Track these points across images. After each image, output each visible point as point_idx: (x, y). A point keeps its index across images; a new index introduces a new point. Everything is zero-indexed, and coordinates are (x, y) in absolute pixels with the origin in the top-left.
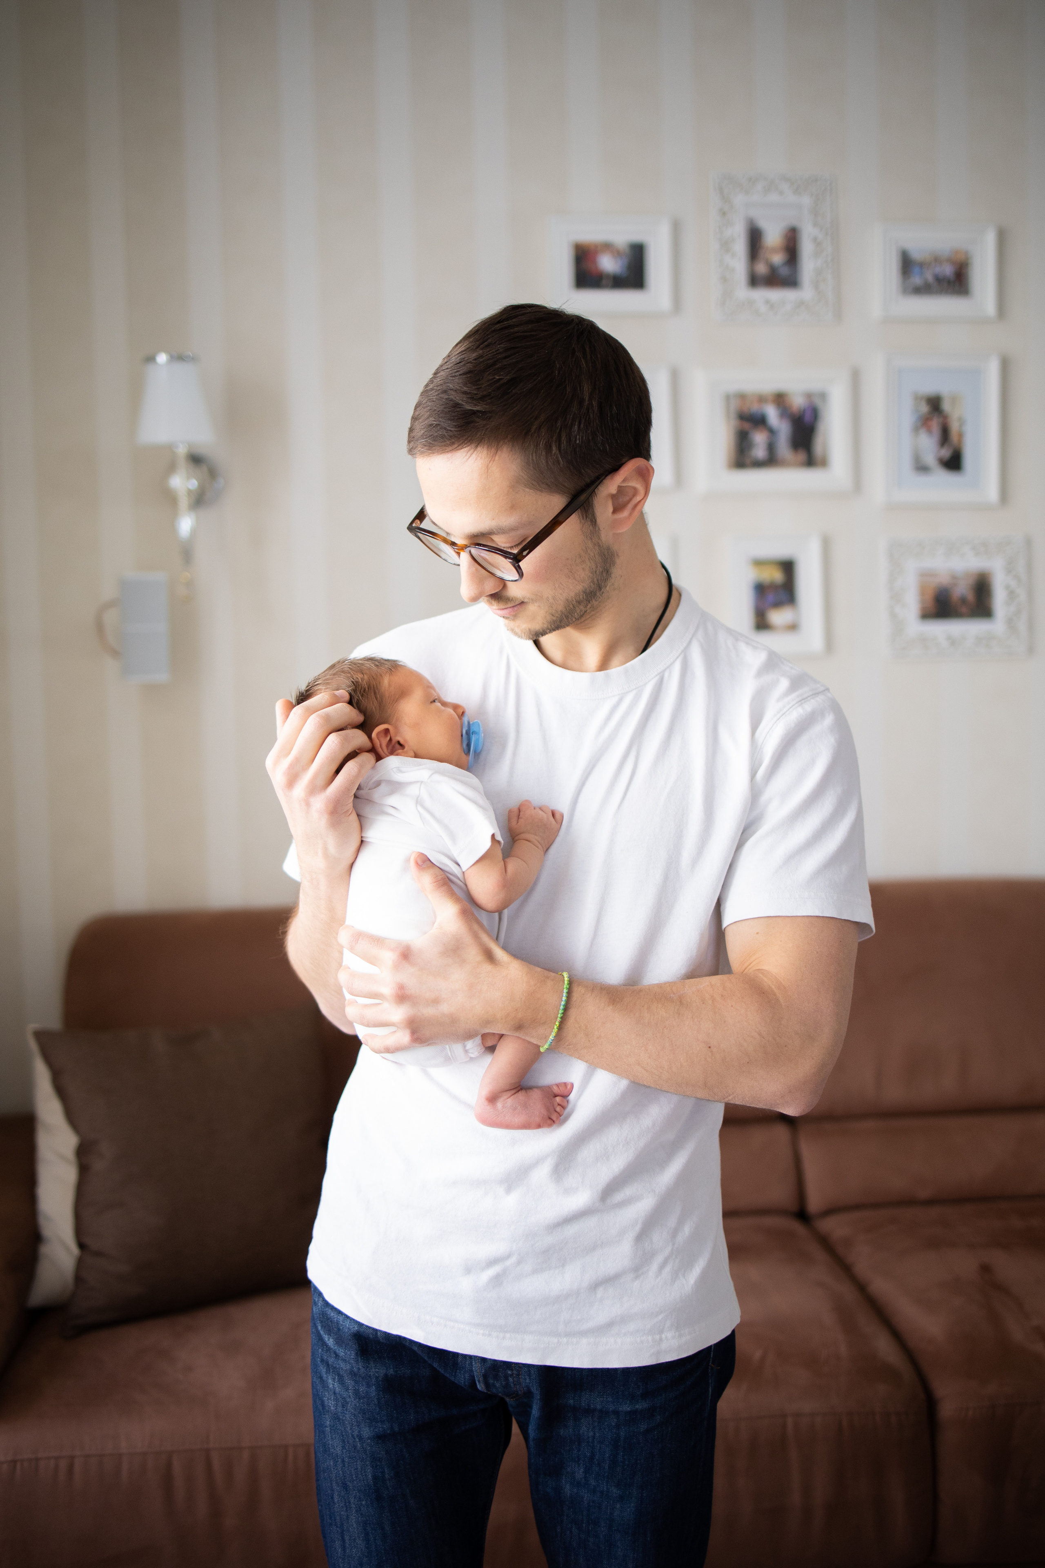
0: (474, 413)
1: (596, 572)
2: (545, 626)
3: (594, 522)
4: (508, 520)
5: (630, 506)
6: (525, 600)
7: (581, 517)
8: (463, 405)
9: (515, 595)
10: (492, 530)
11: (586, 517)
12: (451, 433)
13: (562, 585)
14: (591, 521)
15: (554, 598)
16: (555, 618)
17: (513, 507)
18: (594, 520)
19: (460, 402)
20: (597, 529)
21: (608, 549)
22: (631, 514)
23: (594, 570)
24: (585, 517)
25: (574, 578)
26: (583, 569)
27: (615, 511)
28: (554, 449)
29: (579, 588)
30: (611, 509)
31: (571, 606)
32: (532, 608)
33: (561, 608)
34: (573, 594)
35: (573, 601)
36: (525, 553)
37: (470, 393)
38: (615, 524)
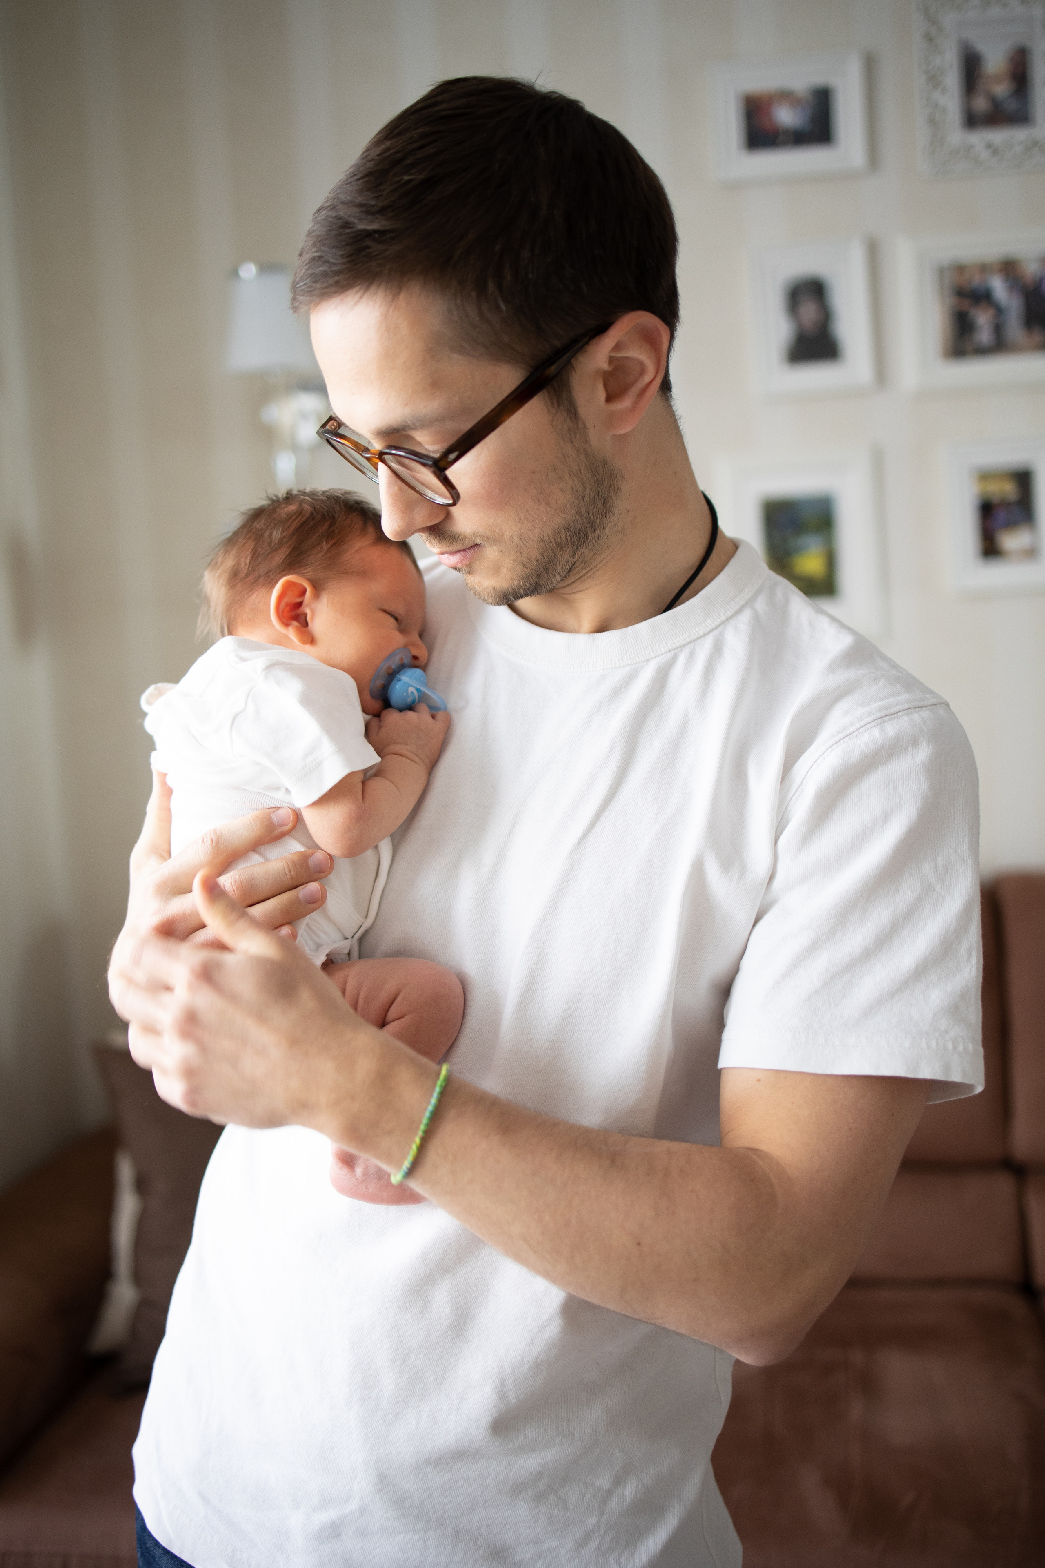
0: (368, 234)
1: (583, 498)
2: (516, 583)
3: (573, 412)
4: (431, 406)
5: (635, 390)
6: (478, 541)
7: (552, 404)
8: (354, 223)
9: (463, 531)
10: (406, 422)
11: (559, 405)
12: (336, 268)
13: (530, 515)
14: (568, 411)
15: (521, 537)
16: (528, 571)
17: (435, 384)
18: (573, 411)
19: (351, 220)
20: (580, 426)
21: (605, 463)
22: (636, 403)
23: (581, 494)
24: (556, 404)
25: (548, 504)
26: (561, 490)
27: (609, 399)
28: (491, 286)
29: (558, 521)
30: (602, 395)
31: (550, 551)
32: (491, 553)
33: (535, 554)
34: (548, 531)
35: (551, 542)
36: (452, 456)
37: (366, 205)
38: (612, 420)
